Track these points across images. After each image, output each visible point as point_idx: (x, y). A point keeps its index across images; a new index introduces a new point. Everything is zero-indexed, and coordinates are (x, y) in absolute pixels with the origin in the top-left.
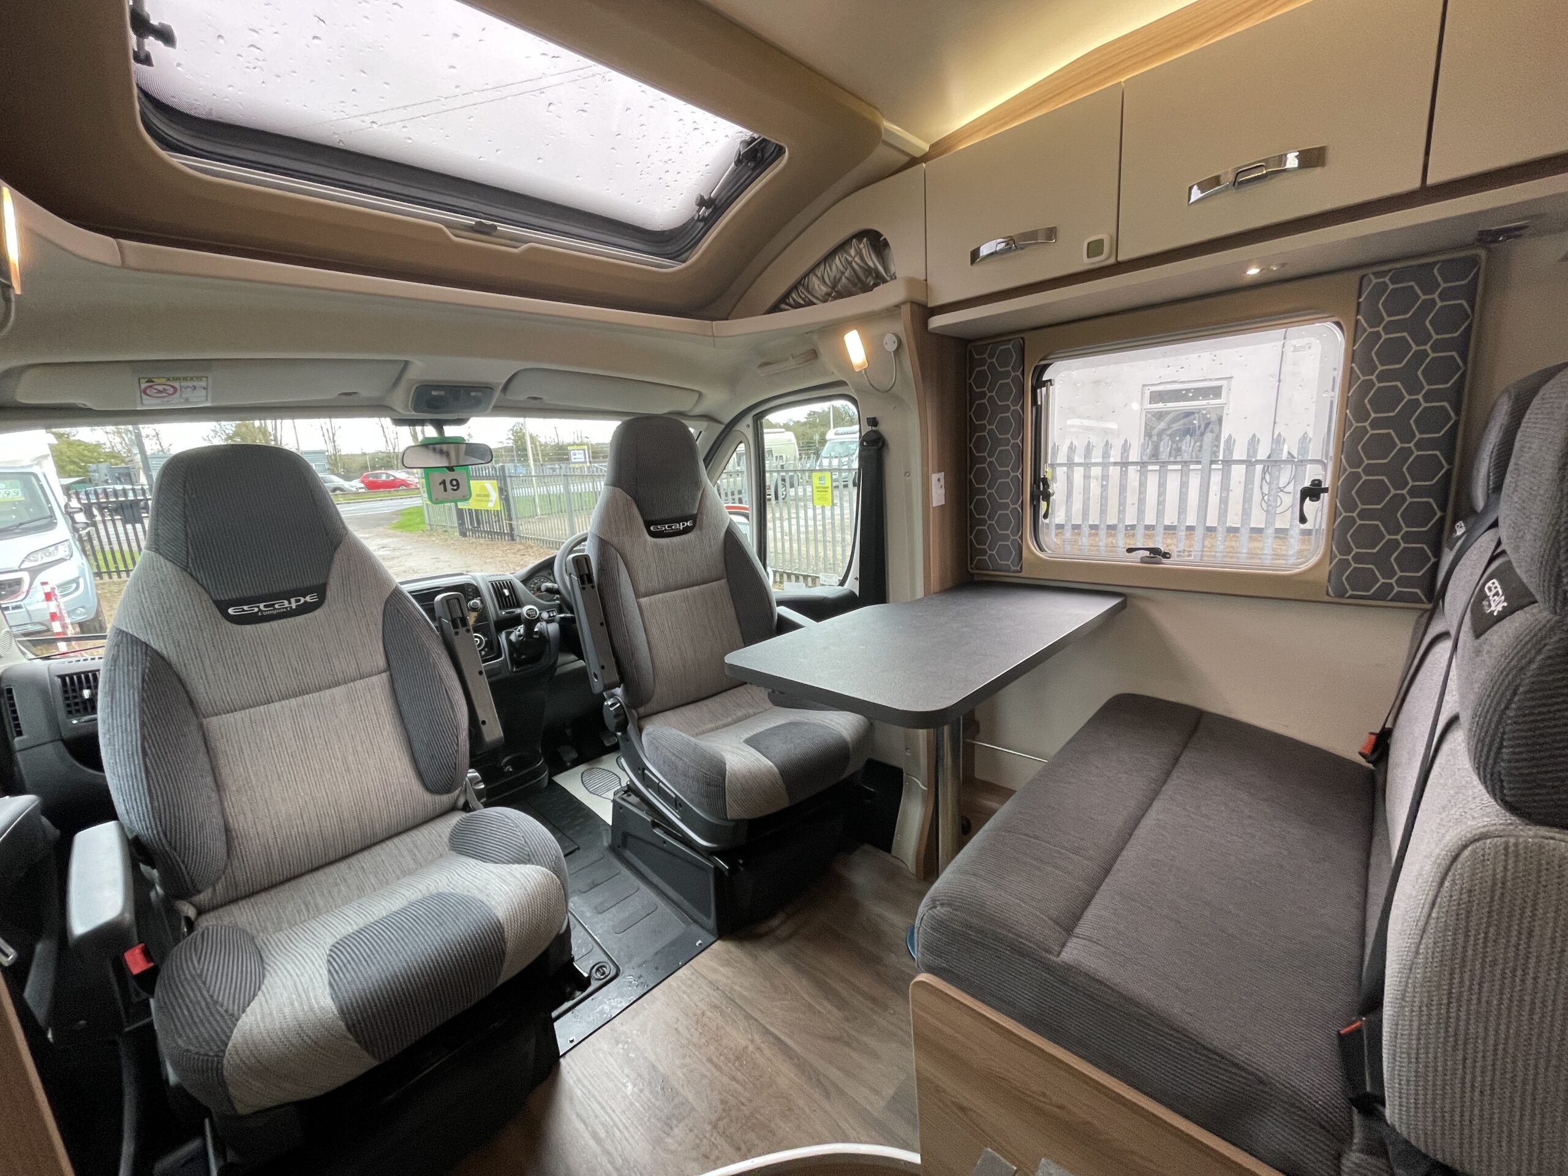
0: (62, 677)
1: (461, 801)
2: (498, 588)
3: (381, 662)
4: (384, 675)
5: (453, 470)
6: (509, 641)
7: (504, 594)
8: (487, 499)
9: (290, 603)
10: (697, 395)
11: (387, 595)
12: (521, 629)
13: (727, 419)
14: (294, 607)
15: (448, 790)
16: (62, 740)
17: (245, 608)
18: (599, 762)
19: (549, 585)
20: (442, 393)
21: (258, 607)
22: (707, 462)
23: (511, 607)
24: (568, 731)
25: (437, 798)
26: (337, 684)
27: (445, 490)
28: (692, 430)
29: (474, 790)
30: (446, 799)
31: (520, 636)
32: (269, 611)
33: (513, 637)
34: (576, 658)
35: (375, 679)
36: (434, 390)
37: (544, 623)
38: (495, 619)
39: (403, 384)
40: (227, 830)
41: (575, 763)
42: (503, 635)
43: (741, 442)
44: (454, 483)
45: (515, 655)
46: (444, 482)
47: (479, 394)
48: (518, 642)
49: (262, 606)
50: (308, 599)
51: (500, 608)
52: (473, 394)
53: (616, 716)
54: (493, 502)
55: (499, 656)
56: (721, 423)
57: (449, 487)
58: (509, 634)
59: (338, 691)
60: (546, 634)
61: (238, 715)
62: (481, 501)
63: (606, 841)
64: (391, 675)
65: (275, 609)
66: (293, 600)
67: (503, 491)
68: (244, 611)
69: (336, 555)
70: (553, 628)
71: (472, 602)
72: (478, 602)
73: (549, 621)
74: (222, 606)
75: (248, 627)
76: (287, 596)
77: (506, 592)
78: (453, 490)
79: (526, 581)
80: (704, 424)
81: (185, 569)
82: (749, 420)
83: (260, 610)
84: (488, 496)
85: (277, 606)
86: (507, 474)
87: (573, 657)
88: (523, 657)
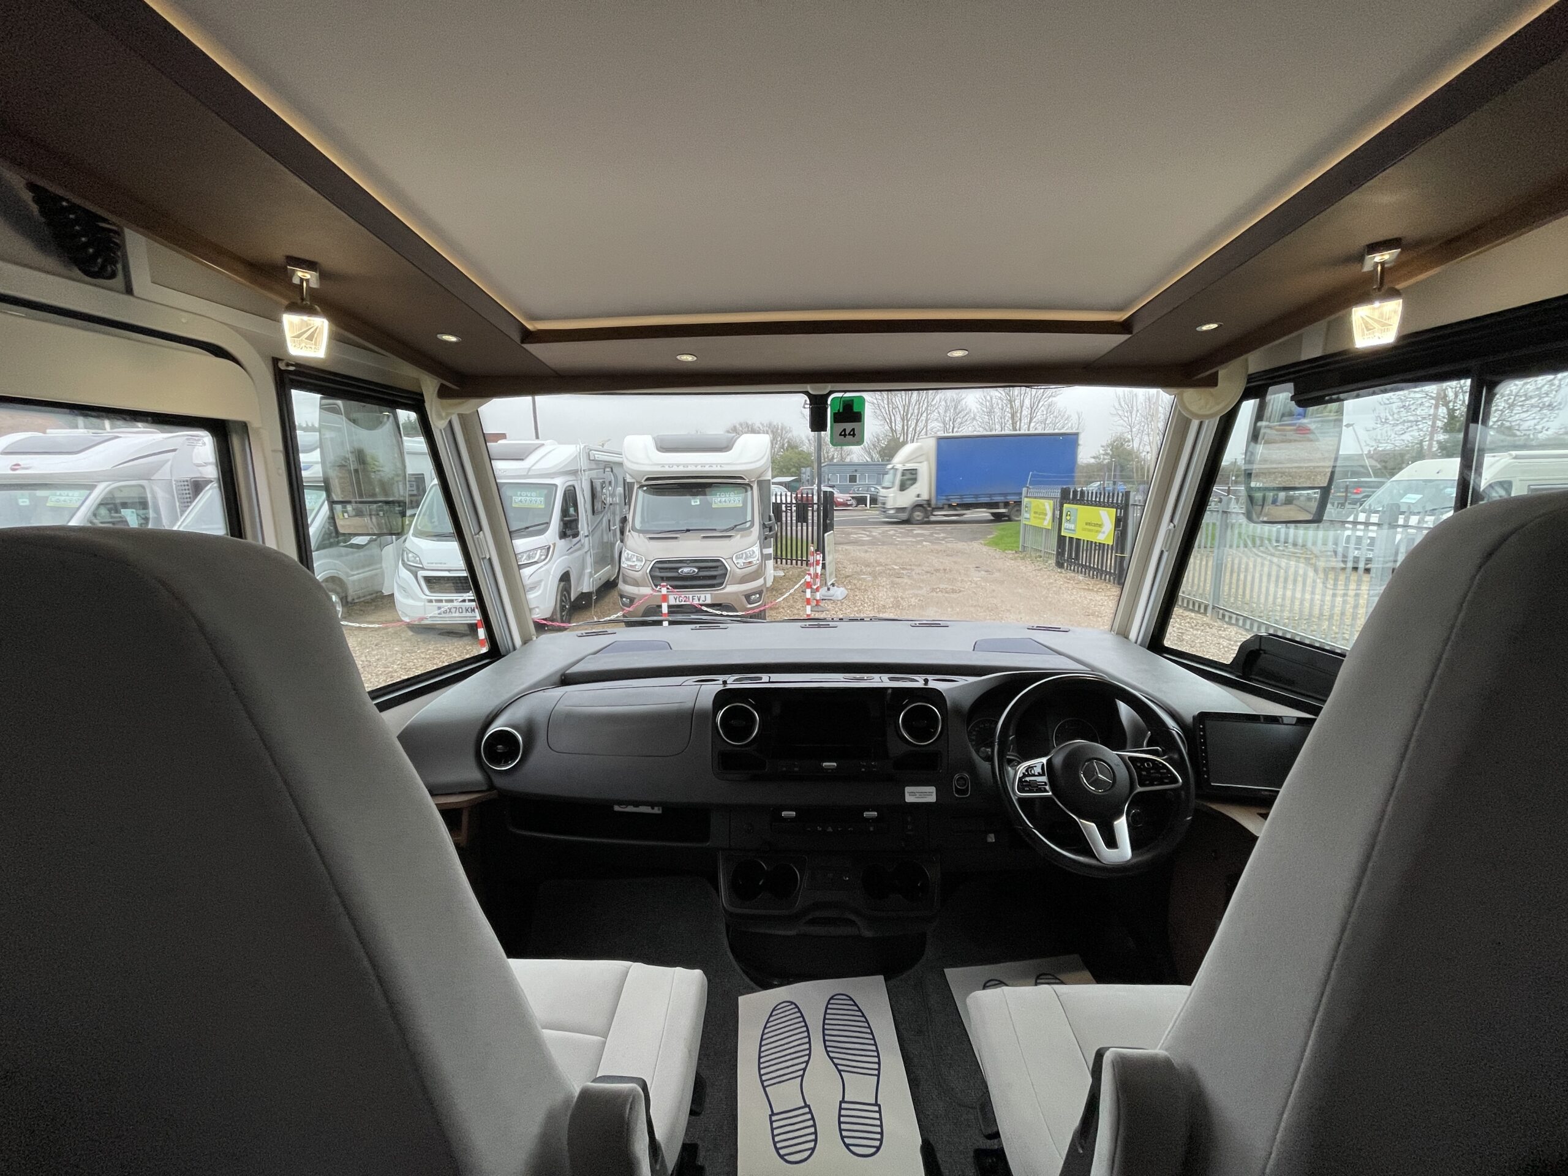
8: (1099, 529)
54: (1106, 534)
62: (1090, 530)
67: (1121, 523)
84: (1100, 526)
86: (1131, 502)
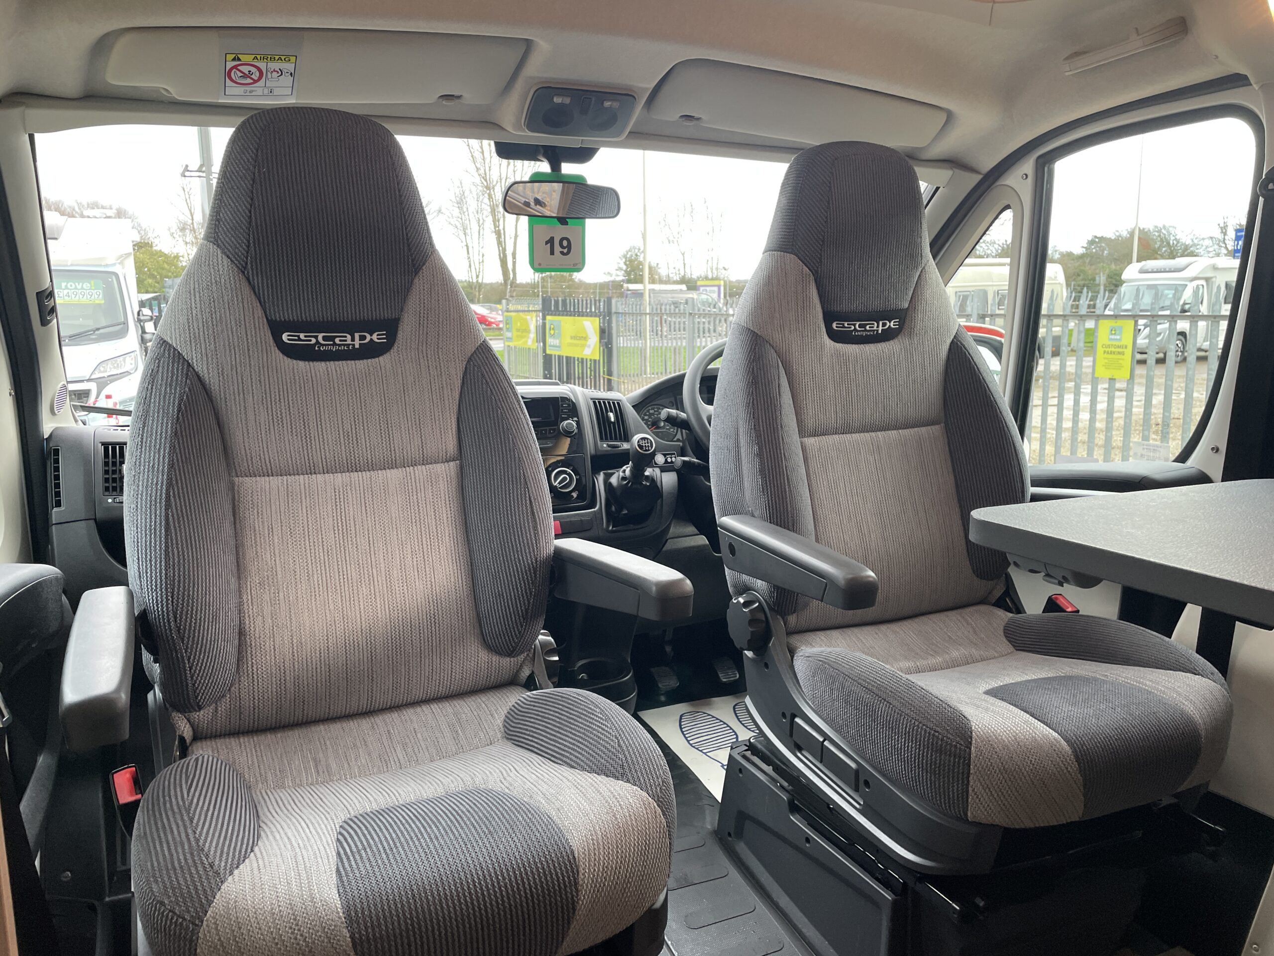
0: (106, 445)
1: (526, 673)
2: (601, 408)
3: (450, 444)
4: (452, 464)
5: (566, 223)
6: (608, 485)
7: (608, 418)
8: (582, 342)
9: (353, 340)
10: (943, 117)
11: (471, 349)
12: (627, 469)
13: (988, 163)
14: (357, 346)
15: (511, 653)
16: (95, 520)
17: (302, 336)
18: (709, 704)
19: (674, 412)
20: (567, 101)
21: (316, 337)
22: (936, 248)
23: (616, 440)
24: (668, 649)
25: (495, 658)
26: (392, 465)
27: (552, 253)
28: (923, 186)
29: (545, 660)
30: (506, 663)
31: (624, 478)
32: (327, 346)
33: (614, 480)
34: (696, 531)
35: (440, 468)
36: (558, 95)
37: (657, 471)
38: (593, 452)
39: (519, 86)
40: (242, 633)
41: (674, 698)
42: (601, 477)
43: (1008, 207)
44: (565, 243)
45: (613, 508)
46: (551, 241)
47: (616, 105)
48: (620, 486)
49: (320, 336)
50: (375, 337)
51: (601, 439)
52: (607, 104)
53: (752, 622)
55: (592, 505)
56: (976, 171)
57: (557, 248)
58: (608, 477)
59: (394, 475)
60: (659, 484)
61: (275, 481)
62: (576, 345)
63: (710, 821)
64: (462, 467)
65: (335, 344)
66: (357, 335)
67: (605, 335)
68: (300, 340)
69: (416, 280)
70: (669, 480)
71: (566, 422)
72: (574, 424)
73: (663, 469)
74: (276, 328)
75: (301, 364)
76: (351, 327)
77: (612, 416)
78: (562, 253)
79: (641, 405)
80: (944, 175)
81: (243, 270)
82: (1028, 166)
83: (318, 342)
84: (586, 339)
85: (337, 341)
86: (613, 310)
87: (692, 529)
88: (625, 512)
